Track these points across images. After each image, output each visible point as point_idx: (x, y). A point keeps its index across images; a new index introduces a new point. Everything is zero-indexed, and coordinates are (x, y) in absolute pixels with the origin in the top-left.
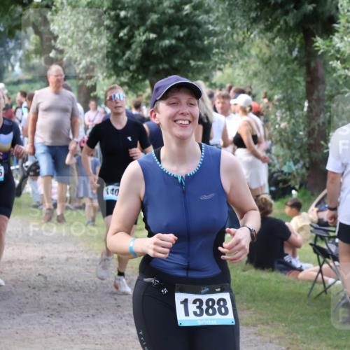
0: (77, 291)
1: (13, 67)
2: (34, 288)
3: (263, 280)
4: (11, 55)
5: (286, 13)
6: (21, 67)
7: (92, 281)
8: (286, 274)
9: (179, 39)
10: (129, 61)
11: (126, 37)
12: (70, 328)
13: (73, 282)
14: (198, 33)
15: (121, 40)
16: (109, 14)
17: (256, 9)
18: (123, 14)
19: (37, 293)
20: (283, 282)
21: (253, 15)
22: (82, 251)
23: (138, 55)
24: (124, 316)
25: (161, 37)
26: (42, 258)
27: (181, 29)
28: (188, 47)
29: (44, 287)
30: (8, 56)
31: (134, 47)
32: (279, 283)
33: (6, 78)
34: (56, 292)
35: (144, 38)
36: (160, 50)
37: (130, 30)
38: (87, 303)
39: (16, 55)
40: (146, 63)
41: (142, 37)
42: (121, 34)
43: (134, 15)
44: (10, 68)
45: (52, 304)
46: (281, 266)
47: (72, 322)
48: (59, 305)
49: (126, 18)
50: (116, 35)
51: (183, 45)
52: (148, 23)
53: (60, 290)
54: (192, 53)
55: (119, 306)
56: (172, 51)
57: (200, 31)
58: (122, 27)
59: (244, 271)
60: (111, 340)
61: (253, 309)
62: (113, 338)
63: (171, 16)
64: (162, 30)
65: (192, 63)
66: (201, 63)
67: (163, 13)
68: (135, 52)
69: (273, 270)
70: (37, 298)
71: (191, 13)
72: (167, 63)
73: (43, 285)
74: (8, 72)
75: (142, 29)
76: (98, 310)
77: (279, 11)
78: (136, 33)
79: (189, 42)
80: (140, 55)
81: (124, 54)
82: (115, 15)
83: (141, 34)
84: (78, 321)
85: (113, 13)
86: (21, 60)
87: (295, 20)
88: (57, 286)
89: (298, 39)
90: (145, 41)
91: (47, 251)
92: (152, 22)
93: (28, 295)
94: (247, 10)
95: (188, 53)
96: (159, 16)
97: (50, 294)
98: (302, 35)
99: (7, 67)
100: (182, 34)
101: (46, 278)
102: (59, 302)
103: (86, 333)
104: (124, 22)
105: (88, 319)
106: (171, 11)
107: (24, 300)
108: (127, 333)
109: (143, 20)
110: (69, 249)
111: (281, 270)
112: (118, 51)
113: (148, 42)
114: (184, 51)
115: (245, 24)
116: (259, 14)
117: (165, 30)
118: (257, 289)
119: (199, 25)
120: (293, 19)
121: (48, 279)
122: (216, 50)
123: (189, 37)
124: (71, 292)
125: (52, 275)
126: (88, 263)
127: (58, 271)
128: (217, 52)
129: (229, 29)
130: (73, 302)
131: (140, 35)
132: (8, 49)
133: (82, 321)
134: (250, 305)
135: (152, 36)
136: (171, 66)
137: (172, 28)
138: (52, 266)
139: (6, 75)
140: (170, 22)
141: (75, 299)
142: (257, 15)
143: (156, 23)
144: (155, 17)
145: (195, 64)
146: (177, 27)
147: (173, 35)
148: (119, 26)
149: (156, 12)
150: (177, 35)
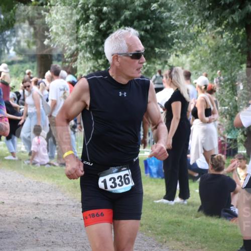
0: (67, 231)
1: (8, 50)
2: (32, 229)
3: (212, 225)
4: (7, 41)
5: (233, 12)
6: (14, 50)
7: (77, 223)
8: (230, 220)
9: (146, 31)
11: (104, 28)
13: (62, 224)
14: (161, 27)
15: (100, 31)
17: (209, 9)
19: (35, 233)
20: (228, 227)
21: (207, 13)
22: (68, 199)
26: (37, 204)
27: (148, 23)
28: (152, 37)
29: (39, 228)
30: (4, 41)
32: (225, 227)
33: (3, 59)
34: (49, 232)
37: (108, 24)
38: (74, 241)
39: (11, 41)
42: (101, 26)
43: (112, 11)
44: (6, 51)
45: (47, 242)
46: (227, 213)
48: (53, 242)
49: (105, 14)
50: (97, 28)
51: (148, 36)
52: (123, 17)
53: (52, 231)
57: (162, 25)
58: (102, 20)
59: (197, 217)
61: (206, 248)
63: (140, 13)
64: (133, 24)
65: (157, 50)
66: (163, 50)
67: (135, 10)
69: (220, 217)
70: (35, 237)
71: (157, 9)
73: (39, 226)
74: (5, 54)
75: (118, 23)
76: (83, 247)
77: (228, 11)
78: (114, 26)
79: (153, 34)
82: (96, 10)
83: (118, 27)
86: (14, 45)
87: (240, 18)
88: (50, 227)
89: (241, 33)
91: (41, 199)
92: (125, 17)
93: (27, 234)
94: (202, 9)
95: (152, 42)
96: (131, 12)
97: (45, 234)
98: (244, 29)
99: (4, 51)
100: (148, 27)
101: (41, 220)
102: (52, 240)
104: (103, 17)
106: (140, 9)
107: (24, 238)
109: (118, 15)
110: (58, 198)
111: (227, 217)
112: (99, 40)
114: (149, 41)
115: (200, 20)
116: (212, 13)
117: (136, 23)
118: (208, 232)
119: (161, 20)
120: (238, 17)
121: (43, 222)
122: (175, 40)
123: (154, 29)
124: (61, 232)
125: (46, 218)
126: (74, 209)
127: (50, 215)
128: (176, 42)
129: (186, 23)
130: (63, 240)
132: (5, 36)
134: (203, 245)
137: (141, 22)
138: (46, 211)
139: (3, 56)
140: (140, 17)
141: (65, 238)
142: (210, 14)
143: (129, 18)
144: (127, 13)
145: (159, 51)
146: (145, 22)
147: (142, 28)
148: (99, 20)
149: (128, 9)
150: (145, 28)
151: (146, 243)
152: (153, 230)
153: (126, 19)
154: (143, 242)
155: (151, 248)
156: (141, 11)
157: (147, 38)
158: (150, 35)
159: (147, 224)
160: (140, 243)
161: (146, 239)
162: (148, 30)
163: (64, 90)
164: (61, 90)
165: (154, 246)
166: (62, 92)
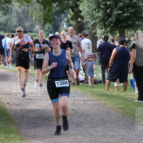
0: (88, 116)
1: (63, 25)
2: (71, 115)
6: (66, 25)
7: (94, 112)
9: (131, 13)
10: (110, 22)
11: (109, 13)
12: (85, 132)
13: (86, 113)
15: (107, 13)
16: (103, 3)
18: (108, 3)
19: (72, 117)
22: (90, 100)
23: (114, 20)
24: (107, 127)
25: (124, 12)
26: (74, 103)
27: (132, 9)
28: (135, 16)
29: (74, 115)
30: (61, 20)
31: (112, 16)
33: (60, 29)
34: (79, 117)
35: (117, 13)
36: (123, 18)
37: (111, 10)
38: (92, 122)
39: (64, 20)
40: (117, 23)
41: (116, 12)
42: (107, 11)
43: (113, 3)
44: (62, 25)
45: (77, 122)
47: (86, 129)
49: (109, 4)
50: (105, 12)
51: (133, 16)
52: (119, 6)
53: (81, 116)
54: (136, 19)
55: (105, 123)
56: (128, 18)
57: (140, 10)
58: (108, 8)
60: (102, 137)
62: (102, 136)
64: (124, 10)
65: (136, 23)
66: (140, 23)
67: (125, 2)
68: (113, 19)
70: (72, 119)
71: (136, 2)
72: (126, 23)
74: (61, 27)
75: (116, 9)
76: (96, 124)
78: (114, 11)
79: (135, 14)
80: (115, 20)
81: (108, 20)
82: (105, 3)
84: (88, 129)
85: (104, 3)
86: (66, 22)
88: (80, 114)
90: (117, 14)
91: (76, 100)
92: (120, 6)
95: (135, 19)
96: (123, 4)
97: (77, 118)
100: (132, 11)
101: (75, 111)
102: (80, 121)
103: (92, 134)
104: (109, 6)
105: (92, 128)
108: (108, 134)
109: (116, 5)
110: (85, 99)
112: (106, 18)
113: (118, 14)
114: (133, 18)
117: (125, 9)
119: (139, 7)
123: (135, 12)
124: (85, 117)
125: (78, 110)
126: (93, 105)
127: (80, 108)
131: (115, 11)
132: (61, 18)
133: (90, 129)
135: (120, 12)
136: (127, 24)
137: (128, 9)
138: (78, 106)
139: (60, 28)
140: (128, 6)
141: (87, 120)
143: (122, 6)
144: (121, 4)
145: (138, 23)
146: (131, 8)
147: (129, 12)
148: (106, 8)
149: (122, 2)
150: (130, 11)
151: (129, 122)
152: (133, 116)
153: (120, 7)
154: (127, 122)
155: (132, 125)
156: (128, 3)
157: (132, 17)
158: (134, 15)
159: (130, 113)
160: (126, 122)
161: (129, 121)
162: (132, 12)
163: (88, 44)
164: (87, 44)
165: (133, 124)
166: (88, 45)
